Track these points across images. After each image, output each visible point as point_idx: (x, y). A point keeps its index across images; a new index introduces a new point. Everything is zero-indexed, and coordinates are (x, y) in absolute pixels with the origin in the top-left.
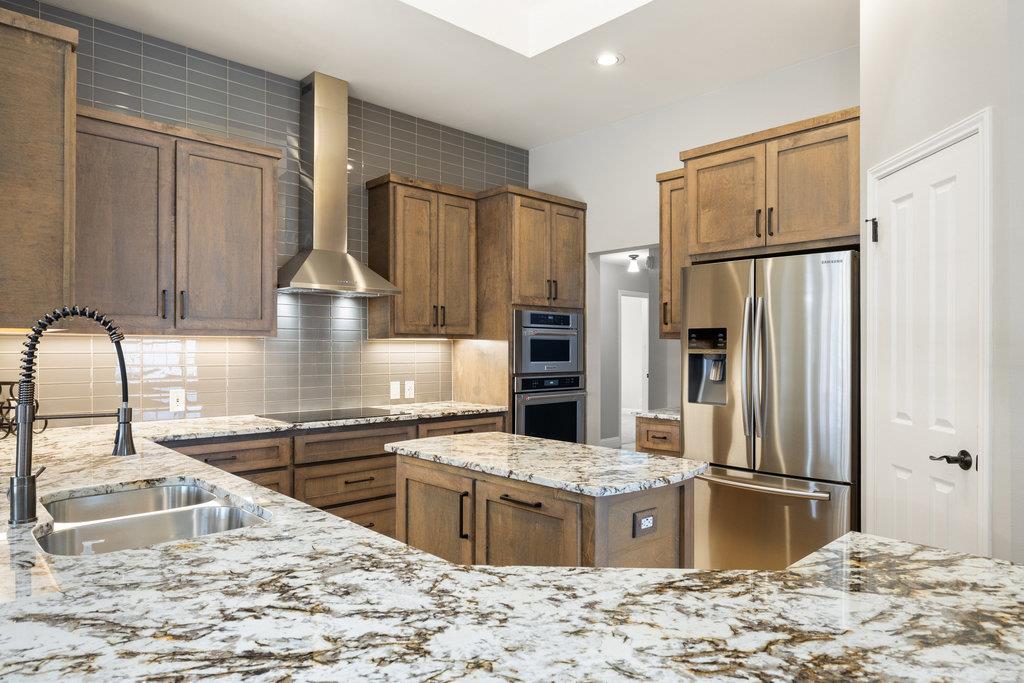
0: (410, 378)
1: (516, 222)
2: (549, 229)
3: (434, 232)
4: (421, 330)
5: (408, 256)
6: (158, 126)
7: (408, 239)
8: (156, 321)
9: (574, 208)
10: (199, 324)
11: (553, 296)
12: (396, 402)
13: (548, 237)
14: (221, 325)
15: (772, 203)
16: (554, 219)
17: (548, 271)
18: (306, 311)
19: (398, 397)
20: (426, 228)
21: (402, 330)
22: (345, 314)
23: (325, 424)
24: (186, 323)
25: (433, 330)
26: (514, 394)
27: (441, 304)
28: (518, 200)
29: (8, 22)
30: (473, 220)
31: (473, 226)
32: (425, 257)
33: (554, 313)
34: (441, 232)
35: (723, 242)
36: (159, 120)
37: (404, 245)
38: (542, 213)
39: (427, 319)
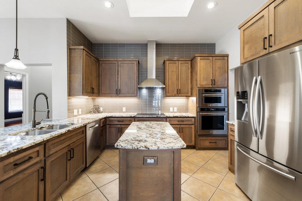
0: (176, 107)
1: (199, 64)
2: (212, 64)
3: (177, 71)
4: (173, 95)
5: (170, 78)
6: (116, 59)
7: (170, 73)
8: (115, 95)
9: (223, 56)
10: (122, 95)
11: (214, 84)
12: (172, 112)
13: (211, 67)
14: (127, 95)
15: (272, 32)
16: (214, 61)
17: (211, 77)
18: (149, 92)
19: (172, 111)
20: (175, 70)
21: (168, 95)
22: (159, 92)
23: (142, 116)
24: (120, 95)
25: (177, 95)
26: (198, 112)
27: (179, 88)
28: (199, 58)
29: (74, 48)
30: (190, 66)
31: (190, 68)
32: (175, 77)
33: (214, 89)
34: (179, 70)
35: (252, 56)
36: (115, 58)
37: (169, 75)
38: (209, 60)
39: (175, 92)
